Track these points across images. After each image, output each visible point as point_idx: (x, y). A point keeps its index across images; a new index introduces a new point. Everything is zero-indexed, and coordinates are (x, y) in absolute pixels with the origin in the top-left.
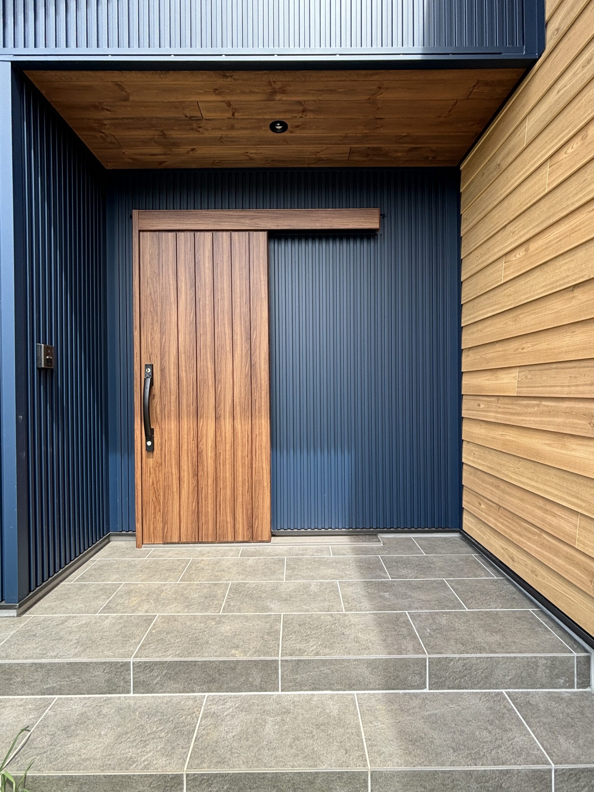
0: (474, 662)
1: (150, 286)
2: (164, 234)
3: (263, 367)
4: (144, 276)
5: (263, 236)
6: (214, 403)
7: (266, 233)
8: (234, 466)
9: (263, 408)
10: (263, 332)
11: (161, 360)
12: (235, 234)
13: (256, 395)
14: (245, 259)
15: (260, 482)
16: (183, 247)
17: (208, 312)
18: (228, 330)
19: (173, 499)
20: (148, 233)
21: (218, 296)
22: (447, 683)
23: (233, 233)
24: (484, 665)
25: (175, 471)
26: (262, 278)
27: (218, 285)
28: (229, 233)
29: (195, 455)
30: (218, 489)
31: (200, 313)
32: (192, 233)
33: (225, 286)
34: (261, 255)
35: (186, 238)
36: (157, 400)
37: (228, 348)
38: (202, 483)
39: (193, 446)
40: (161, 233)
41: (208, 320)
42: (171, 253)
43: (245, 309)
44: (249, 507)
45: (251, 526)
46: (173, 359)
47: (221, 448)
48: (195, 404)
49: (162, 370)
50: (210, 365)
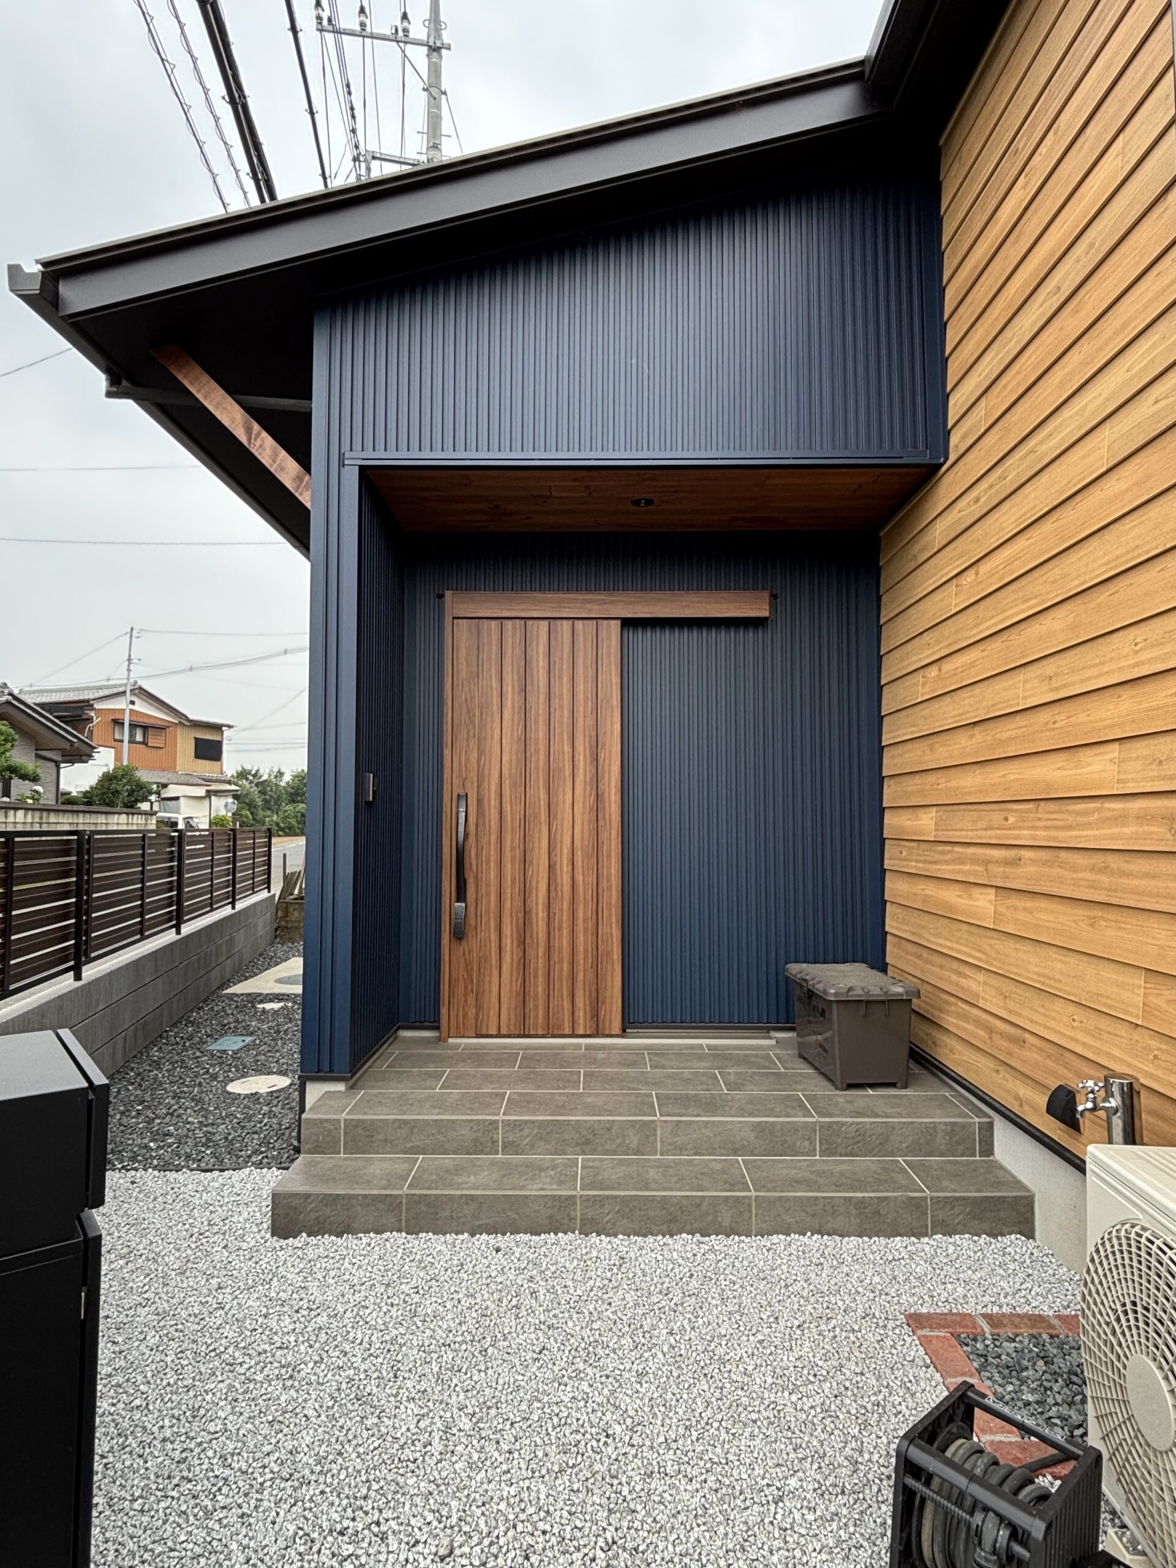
0: (868, 1127)
1: (466, 689)
2: (485, 622)
3: (613, 798)
4: (458, 678)
5: (616, 625)
6: (547, 845)
7: (619, 622)
8: (573, 931)
9: (613, 854)
10: (614, 751)
11: (478, 787)
12: (579, 624)
13: (604, 836)
14: (591, 656)
15: (609, 954)
16: (510, 640)
17: (542, 725)
18: (567, 748)
19: (491, 975)
20: (465, 621)
21: (556, 703)
22: (839, 1150)
23: (576, 622)
24: (879, 1130)
25: (494, 937)
26: (614, 681)
27: (555, 690)
28: (570, 622)
29: (521, 915)
30: (552, 963)
31: (531, 725)
32: (523, 622)
33: (565, 691)
34: (613, 650)
35: (514, 629)
36: (472, 840)
37: (567, 772)
38: (530, 953)
39: (518, 903)
40: (481, 621)
41: (542, 735)
42: (495, 648)
43: (591, 721)
44: (594, 988)
45: (596, 1015)
46: (494, 787)
47: (555, 908)
48: (522, 847)
49: (479, 801)
50: (543, 795)
